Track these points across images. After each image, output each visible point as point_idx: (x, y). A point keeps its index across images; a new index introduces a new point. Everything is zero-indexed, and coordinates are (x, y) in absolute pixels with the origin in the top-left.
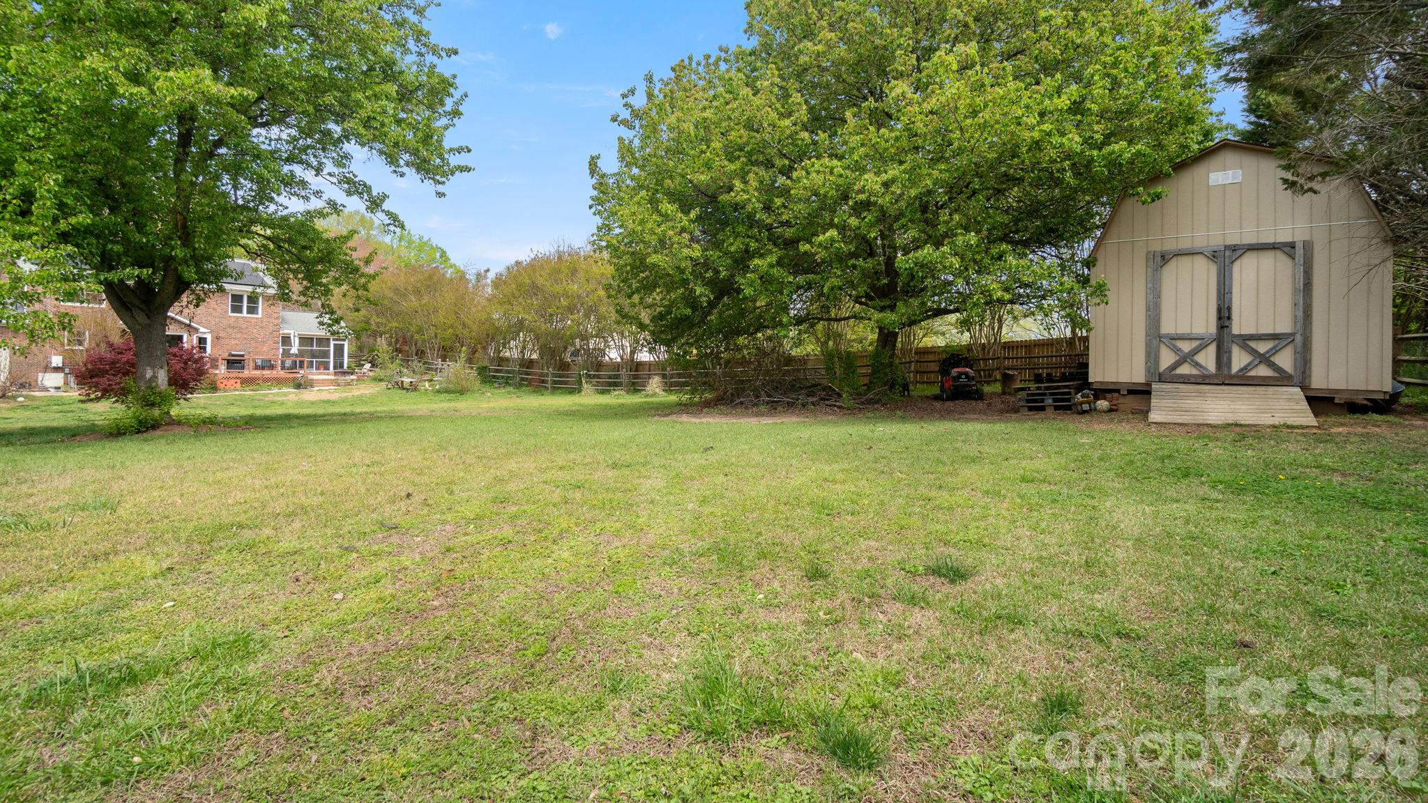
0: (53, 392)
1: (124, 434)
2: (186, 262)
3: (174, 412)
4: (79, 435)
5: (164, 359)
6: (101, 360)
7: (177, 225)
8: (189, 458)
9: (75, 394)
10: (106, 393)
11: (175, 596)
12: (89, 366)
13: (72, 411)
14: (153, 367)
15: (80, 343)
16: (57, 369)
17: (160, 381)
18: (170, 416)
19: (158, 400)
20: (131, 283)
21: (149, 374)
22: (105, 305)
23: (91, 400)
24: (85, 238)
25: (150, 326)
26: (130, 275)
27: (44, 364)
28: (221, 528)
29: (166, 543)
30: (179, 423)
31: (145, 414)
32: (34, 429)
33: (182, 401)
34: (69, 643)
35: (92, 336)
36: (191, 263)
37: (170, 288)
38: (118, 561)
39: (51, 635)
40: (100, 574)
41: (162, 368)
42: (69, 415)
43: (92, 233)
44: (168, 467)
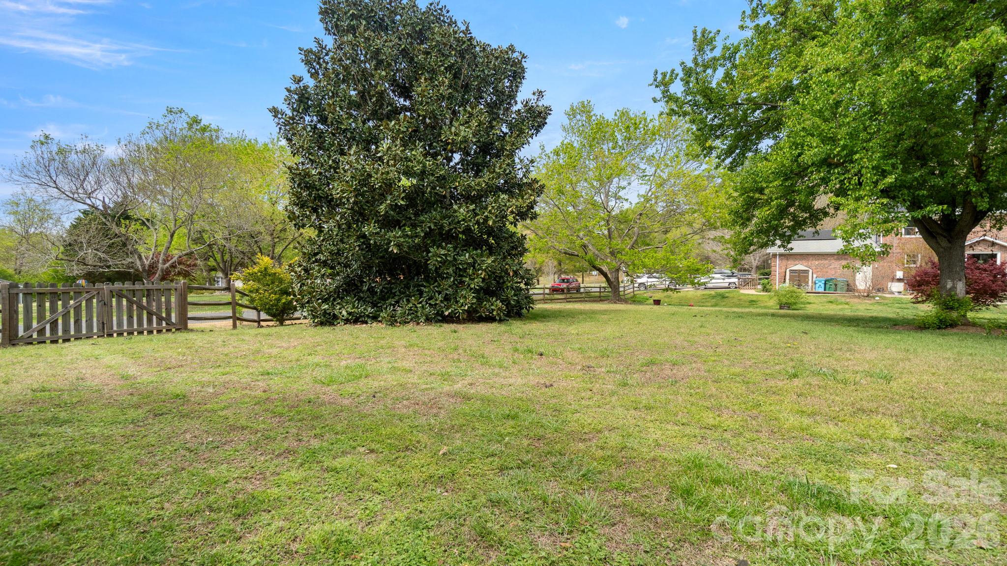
0: (897, 295)
1: (929, 328)
2: (981, 195)
3: (970, 315)
4: (899, 325)
5: (962, 274)
6: (926, 274)
7: (973, 166)
8: (971, 355)
9: (909, 297)
10: (929, 297)
11: (902, 463)
12: (918, 278)
13: (907, 308)
14: (953, 280)
15: (915, 262)
16: (899, 280)
17: (958, 291)
18: (967, 319)
19: (957, 305)
20: (935, 217)
21: (949, 285)
22: (918, 236)
23: (919, 302)
24: (900, 191)
25: (950, 248)
26: (935, 212)
27: (891, 277)
28: (965, 419)
29: (914, 418)
30: (974, 325)
31: (944, 315)
32: (876, 318)
33: (991, 307)
34: (819, 462)
35: (923, 257)
36: (985, 194)
37: (968, 218)
38: (876, 419)
39: (813, 453)
40: (862, 423)
41: (960, 280)
42: (905, 310)
43: (905, 187)
44: (949, 359)
